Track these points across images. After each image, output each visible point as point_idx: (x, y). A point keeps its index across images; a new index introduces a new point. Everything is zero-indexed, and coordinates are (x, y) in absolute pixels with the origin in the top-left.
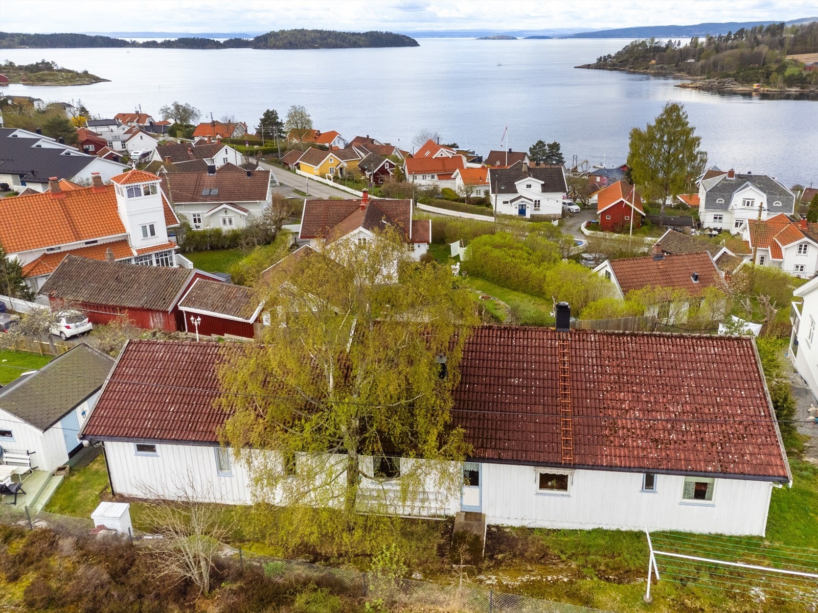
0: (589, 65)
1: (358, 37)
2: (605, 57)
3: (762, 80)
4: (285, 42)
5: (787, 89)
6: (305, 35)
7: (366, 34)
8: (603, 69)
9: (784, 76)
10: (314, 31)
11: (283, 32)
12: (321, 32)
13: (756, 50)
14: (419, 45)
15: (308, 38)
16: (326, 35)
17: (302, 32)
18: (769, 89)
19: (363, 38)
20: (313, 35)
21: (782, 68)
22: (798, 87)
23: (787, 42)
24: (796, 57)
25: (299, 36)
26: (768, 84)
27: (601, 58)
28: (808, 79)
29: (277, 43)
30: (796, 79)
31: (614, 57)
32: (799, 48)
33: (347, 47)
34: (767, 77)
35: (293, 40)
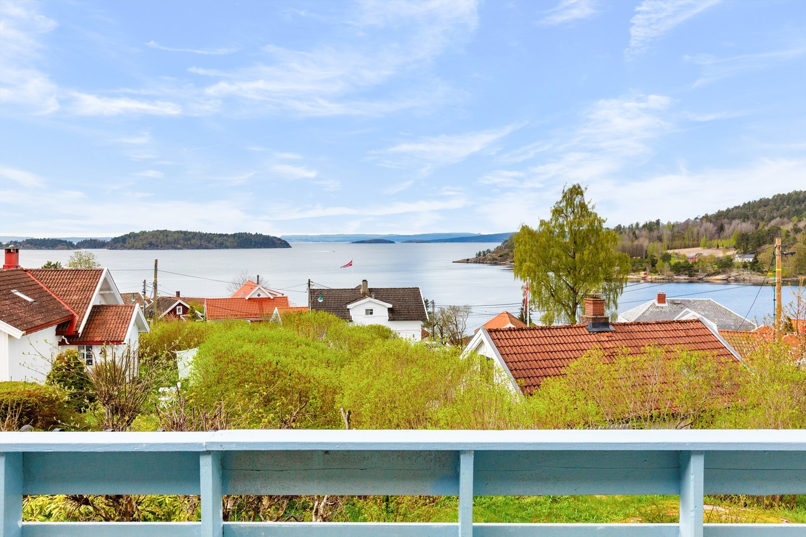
0: (468, 260)
1: (225, 238)
2: (484, 252)
3: (648, 270)
4: (145, 242)
5: (676, 277)
6: (167, 236)
7: (234, 236)
8: (483, 263)
9: (670, 264)
10: (178, 232)
11: (144, 233)
12: (185, 233)
13: (636, 243)
14: (290, 247)
15: (170, 239)
16: (191, 236)
17: (165, 233)
18: (657, 277)
19: (231, 239)
20: (176, 236)
21: (666, 258)
22: (686, 274)
23: (665, 237)
24: (676, 251)
25: (161, 237)
26: (656, 272)
27: (480, 253)
28: (696, 267)
29: (136, 243)
30: (682, 267)
31: (494, 252)
32: (677, 242)
33: (213, 248)
34: (653, 265)
35: (154, 241)
